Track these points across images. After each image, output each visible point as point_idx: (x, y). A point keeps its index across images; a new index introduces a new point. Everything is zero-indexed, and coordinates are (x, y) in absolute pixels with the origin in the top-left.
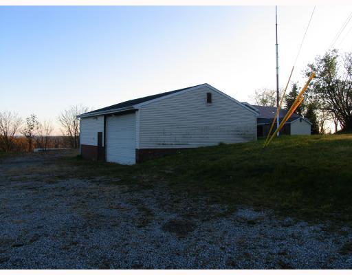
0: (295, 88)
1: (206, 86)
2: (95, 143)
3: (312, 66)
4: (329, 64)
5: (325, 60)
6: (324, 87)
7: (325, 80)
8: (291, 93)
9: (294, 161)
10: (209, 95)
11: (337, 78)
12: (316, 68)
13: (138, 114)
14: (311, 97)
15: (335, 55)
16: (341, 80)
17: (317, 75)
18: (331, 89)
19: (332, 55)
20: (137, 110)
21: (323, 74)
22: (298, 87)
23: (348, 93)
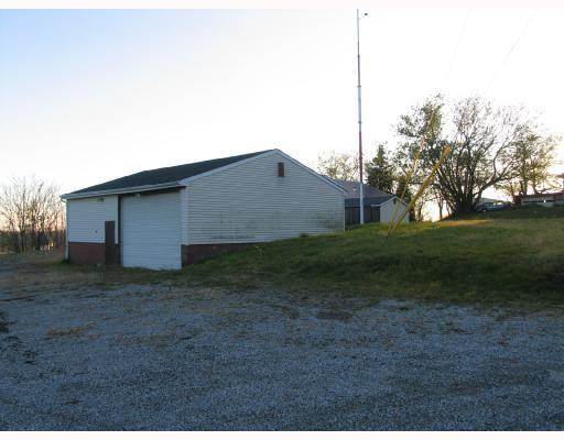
0: (381, 152)
1: (277, 152)
2: (100, 238)
3: (407, 119)
4: (432, 116)
5: (424, 110)
6: (424, 151)
7: (426, 140)
8: (375, 160)
9: (421, 251)
10: (280, 165)
11: (442, 137)
12: (413, 121)
13: (184, 193)
14: (406, 165)
15: (439, 102)
16: (449, 140)
17: (414, 133)
18: (435, 154)
19: (435, 103)
20: (184, 187)
21: (423, 132)
22: (386, 150)
23: (459, 160)
